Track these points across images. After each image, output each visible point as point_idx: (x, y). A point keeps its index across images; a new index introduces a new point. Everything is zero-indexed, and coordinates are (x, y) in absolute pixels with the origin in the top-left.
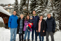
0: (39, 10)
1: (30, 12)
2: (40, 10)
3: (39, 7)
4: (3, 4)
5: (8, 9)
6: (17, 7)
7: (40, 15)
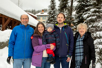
0: (90, 16)
1: (75, 21)
2: (94, 17)
3: (92, 10)
4: (35, 11)
5: (41, 18)
6: (54, 13)
7: (92, 27)
